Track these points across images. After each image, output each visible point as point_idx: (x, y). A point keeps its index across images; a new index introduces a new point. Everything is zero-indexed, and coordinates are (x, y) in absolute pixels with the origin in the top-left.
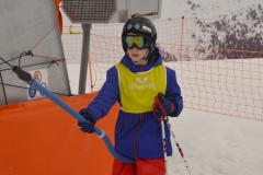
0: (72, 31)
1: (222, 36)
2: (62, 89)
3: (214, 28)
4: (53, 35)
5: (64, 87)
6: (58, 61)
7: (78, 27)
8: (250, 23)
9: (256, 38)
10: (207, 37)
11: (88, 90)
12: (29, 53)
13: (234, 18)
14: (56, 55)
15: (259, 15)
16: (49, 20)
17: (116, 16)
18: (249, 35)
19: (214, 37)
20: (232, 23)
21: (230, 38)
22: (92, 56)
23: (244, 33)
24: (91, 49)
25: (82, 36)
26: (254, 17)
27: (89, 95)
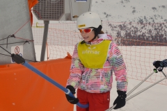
0: (38, 23)
1: (123, 33)
2: (31, 58)
3: (118, 29)
4: (27, 26)
5: (32, 57)
6: (29, 41)
7: (42, 23)
8: (139, 27)
9: (142, 35)
10: (114, 34)
11: (46, 59)
12: (13, 36)
13: (130, 23)
14: (28, 38)
15: (144, 22)
16: (25, 17)
17: (64, 17)
18: (139, 34)
19: (119, 34)
20: (129, 26)
21: (128, 35)
22: (48, 41)
23: (135, 32)
25: (43, 29)
26: (142, 23)
27: (46, 62)
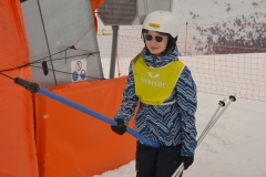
0: (104, 29)
1: (215, 38)
2: (97, 75)
3: (209, 33)
4: (90, 34)
5: (99, 73)
6: (93, 54)
7: (109, 29)
8: (236, 29)
9: (240, 40)
10: (204, 40)
11: (116, 76)
12: (73, 47)
13: (224, 25)
14: (92, 49)
15: (243, 23)
16: (87, 22)
17: (137, 20)
18: (236, 38)
19: (210, 39)
20: (223, 29)
21: (222, 40)
22: (119, 52)
23: (231, 36)
24: (119, 46)
25: (111, 37)
26: (239, 24)
27: (117, 80)
